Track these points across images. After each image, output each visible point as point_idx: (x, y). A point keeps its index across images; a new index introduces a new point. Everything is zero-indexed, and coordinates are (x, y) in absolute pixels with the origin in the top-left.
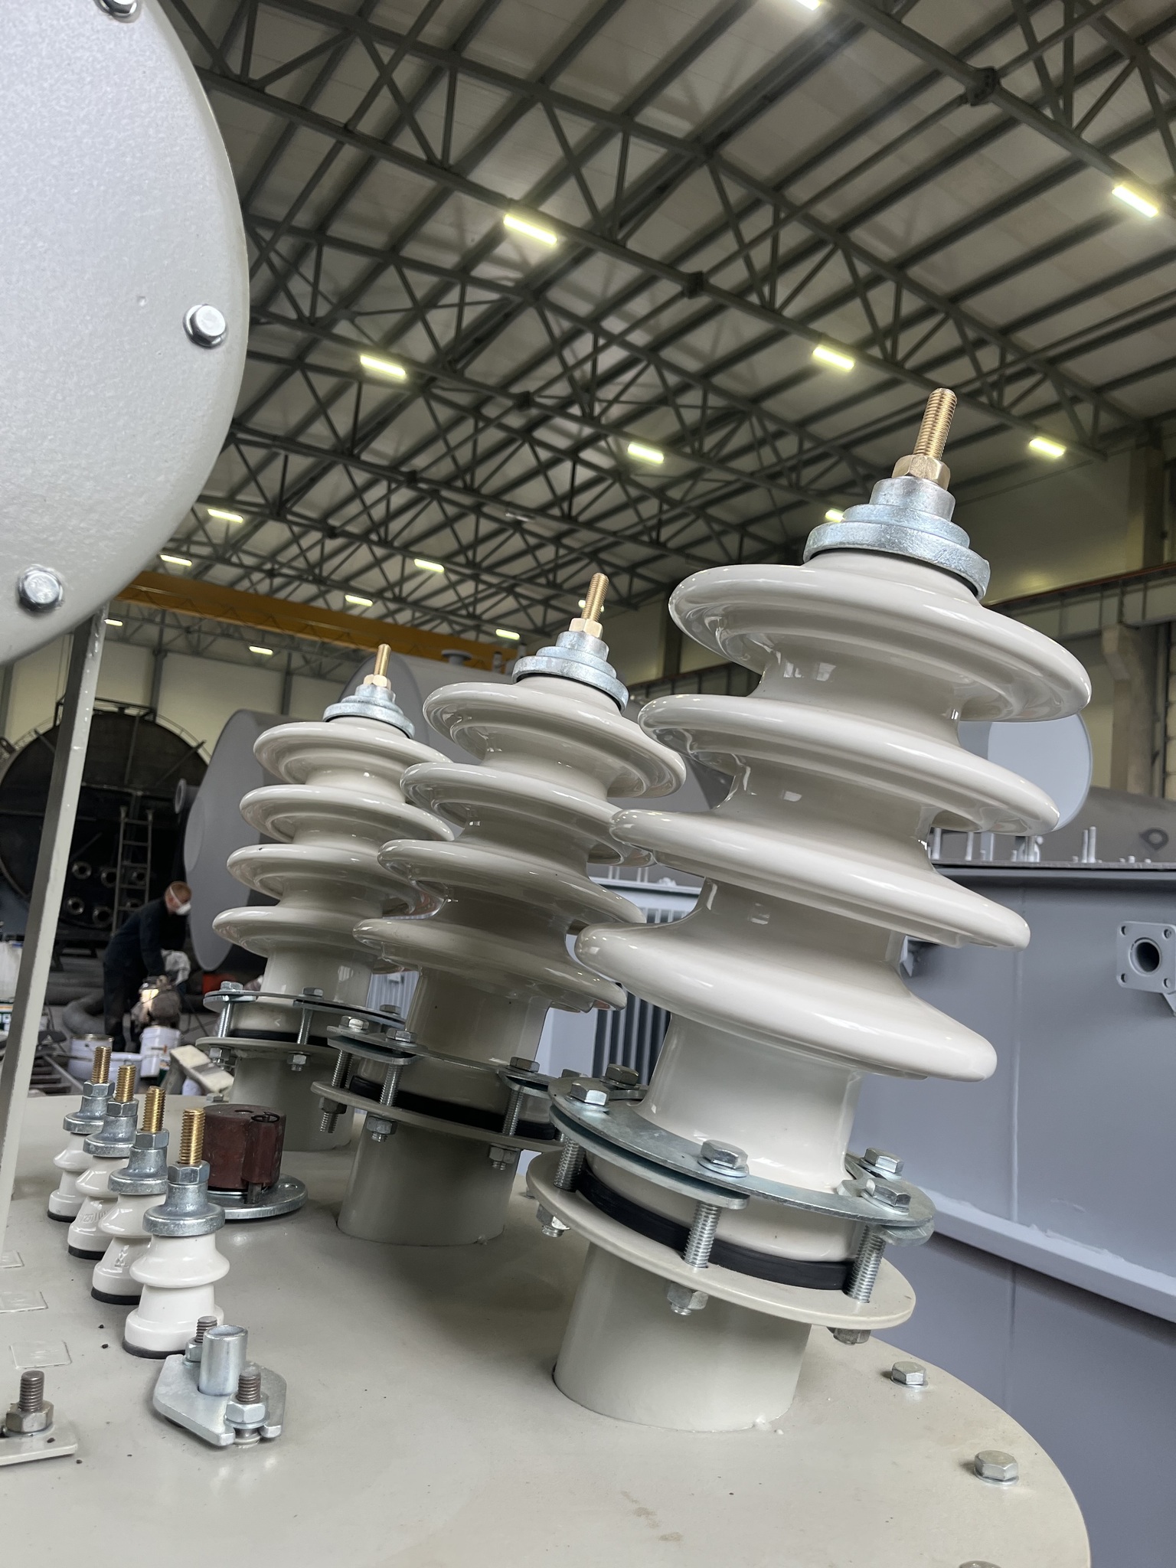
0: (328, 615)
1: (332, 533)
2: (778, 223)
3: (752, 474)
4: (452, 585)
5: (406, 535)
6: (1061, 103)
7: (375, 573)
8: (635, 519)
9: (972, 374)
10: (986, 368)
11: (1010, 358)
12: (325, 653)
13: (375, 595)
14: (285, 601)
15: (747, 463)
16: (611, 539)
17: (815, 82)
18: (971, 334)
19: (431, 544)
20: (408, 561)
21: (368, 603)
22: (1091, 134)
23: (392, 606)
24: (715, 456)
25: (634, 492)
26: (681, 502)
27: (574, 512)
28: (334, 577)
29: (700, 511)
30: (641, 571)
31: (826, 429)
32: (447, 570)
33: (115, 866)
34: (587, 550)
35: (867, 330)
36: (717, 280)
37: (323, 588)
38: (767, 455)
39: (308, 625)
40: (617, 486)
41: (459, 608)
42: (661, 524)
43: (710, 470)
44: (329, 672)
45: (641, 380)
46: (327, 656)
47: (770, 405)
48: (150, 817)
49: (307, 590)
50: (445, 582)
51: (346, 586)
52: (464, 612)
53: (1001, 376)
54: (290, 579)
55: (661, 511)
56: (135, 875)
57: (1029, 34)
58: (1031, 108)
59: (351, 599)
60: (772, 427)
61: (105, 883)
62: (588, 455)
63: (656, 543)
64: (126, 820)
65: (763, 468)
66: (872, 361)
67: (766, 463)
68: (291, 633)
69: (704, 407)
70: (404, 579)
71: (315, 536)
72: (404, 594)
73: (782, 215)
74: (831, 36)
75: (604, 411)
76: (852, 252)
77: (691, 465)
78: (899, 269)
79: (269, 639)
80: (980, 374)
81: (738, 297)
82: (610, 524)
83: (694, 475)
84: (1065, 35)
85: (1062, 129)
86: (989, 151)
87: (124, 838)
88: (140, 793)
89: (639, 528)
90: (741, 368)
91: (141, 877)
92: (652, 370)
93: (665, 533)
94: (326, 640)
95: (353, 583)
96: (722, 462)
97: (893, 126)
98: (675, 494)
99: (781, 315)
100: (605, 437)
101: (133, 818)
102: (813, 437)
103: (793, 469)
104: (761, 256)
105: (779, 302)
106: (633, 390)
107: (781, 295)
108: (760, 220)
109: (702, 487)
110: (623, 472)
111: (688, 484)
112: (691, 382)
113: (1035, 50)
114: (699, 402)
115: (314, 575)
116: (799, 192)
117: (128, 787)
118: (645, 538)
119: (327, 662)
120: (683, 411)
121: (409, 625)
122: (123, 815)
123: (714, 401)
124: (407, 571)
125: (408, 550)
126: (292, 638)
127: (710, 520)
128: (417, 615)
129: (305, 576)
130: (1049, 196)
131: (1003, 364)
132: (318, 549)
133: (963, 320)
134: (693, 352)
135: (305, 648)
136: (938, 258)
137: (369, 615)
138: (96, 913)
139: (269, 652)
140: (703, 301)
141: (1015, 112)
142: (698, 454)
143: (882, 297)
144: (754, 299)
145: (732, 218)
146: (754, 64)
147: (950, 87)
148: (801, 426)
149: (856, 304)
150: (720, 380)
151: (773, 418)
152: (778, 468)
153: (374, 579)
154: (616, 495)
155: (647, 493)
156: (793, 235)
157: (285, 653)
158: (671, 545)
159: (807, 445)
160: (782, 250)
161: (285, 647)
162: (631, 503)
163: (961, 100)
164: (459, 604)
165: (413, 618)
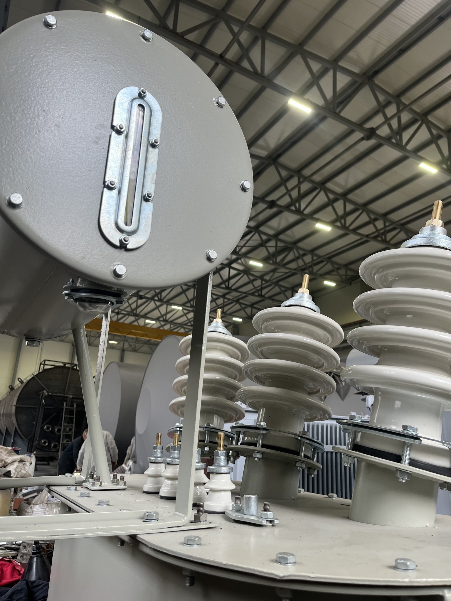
0: (139, 327)
1: (141, 297)
2: (300, 183)
3: (295, 269)
4: (185, 314)
5: (168, 297)
6: (398, 137)
7: (156, 311)
8: (253, 287)
9: (374, 230)
10: (379, 228)
11: (387, 224)
12: (137, 342)
13: (157, 319)
14: (123, 323)
15: (293, 265)
16: (244, 295)
17: (310, 136)
18: (373, 217)
19: (177, 300)
20: (168, 306)
21: (154, 322)
22: (410, 147)
23: (162, 323)
24: (281, 263)
25: (252, 278)
26: (270, 280)
27: (230, 286)
28: (141, 314)
29: (277, 283)
30: (255, 306)
31: (321, 252)
32: (183, 309)
33: (61, 426)
34: (235, 299)
35: (334, 217)
36: (279, 203)
37: (137, 318)
38: (300, 262)
39: (131, 332)
40: (245, 276)
41: (188, 323)
42: (262, 289)
43: (279, 269)
44: (139, 349)
45: (253, 238)
46: (138, 343)
47: (300, 245)
48: (75, 406)
49: (131, 319)
50: (182, 313)
51: (145, 317)
52: (189, 324)
53: (385, 231)
54: (125, 315)
55: (262, 284)
56: (68, 429)
57: (385, 115)
58: (388, 140)
59: (148, 321)
60: (301, 252)
61: (56, 433)
62: (234, 265)
63: (261, 295)
64: (66, 407)
65: (299, 267)
66: (337, 227)
67: (300, 265)
68: (124, 335)
69: (276, 246)
70: (167, 313)
71: (134, 299)
72: (167, 319)
73: (301, 180)
74: (315, 121)
75: (240, 250)
76: (327, 191)
77: (273, 267)
78: (344, 196)
79: (116, 338)
80: (377, 230)
81: (287, 208)
82: (244, 289)
83: (274, 271)
84: (398, 115)
85: (399, 146)
86: (374, 155)
87: (65, 415)
88: (71, 396)
89: (254, 290)
90: (289, 232)
91: (70, 430)
92: (257, 235)
93: (264, 292)
94: (139, 337)
95: (148, 316)
96: (284, 266)
97: (339, 149)
98: (267, 278)
99: (303, 213)
100: (240, 259)
101: (68, 407)
102: (317, 255)
103: (310, 267)
104: (295, 194)
105: (302, 208)
106: (250, 242)
107: (303, 206)
108: (294, 182)
109: (277, 275)
110: (248, 271)
111: (272, 274)
112: (271, 238)
113: (387, 120)
114: (274, 245)
115: (134, 313)
116: (307, 172)
117: (67, 394)
118: (257, 294)
119: (138, 345)
120: (269, 248)
121: (169, 330)
122: (65, 405)
123: (280, 244)
124: (168, 310)
125: (169, 302)
126: (125, 337)
127: (280, 286)
128: (172, 326)
129: (130, 314)
130: (396, 169)
131: (385, 226)
132: (135, 304)
133: (369, 212)
134: (271, 228)
135: (130, 340)
136: (358, 191)
137: (154, 327)
138: (53, 445)
139: (116, 343)
140: (274, 210)
141: (382, 142)
142: (275, 263)
143: (339, 205)
144: (293, 208)
145: (283, 182)
146: (288, 132)
147: (358, 135)
148: (312, 251)
149: (330, 208)
150: (281, 237)
151: (302, 249)
152: (305, 267)
153: (156, 314)
154: (245, 279)
155: (256, 278)
156: (305, 186)
157: (122, 343)
158: (266, 296)
159: (315, 258)
160: (302, 191)
161: (122, 341)
162: (251, 282)
163: (362, 139)
164: (188, 321)
165: (170, 327)
